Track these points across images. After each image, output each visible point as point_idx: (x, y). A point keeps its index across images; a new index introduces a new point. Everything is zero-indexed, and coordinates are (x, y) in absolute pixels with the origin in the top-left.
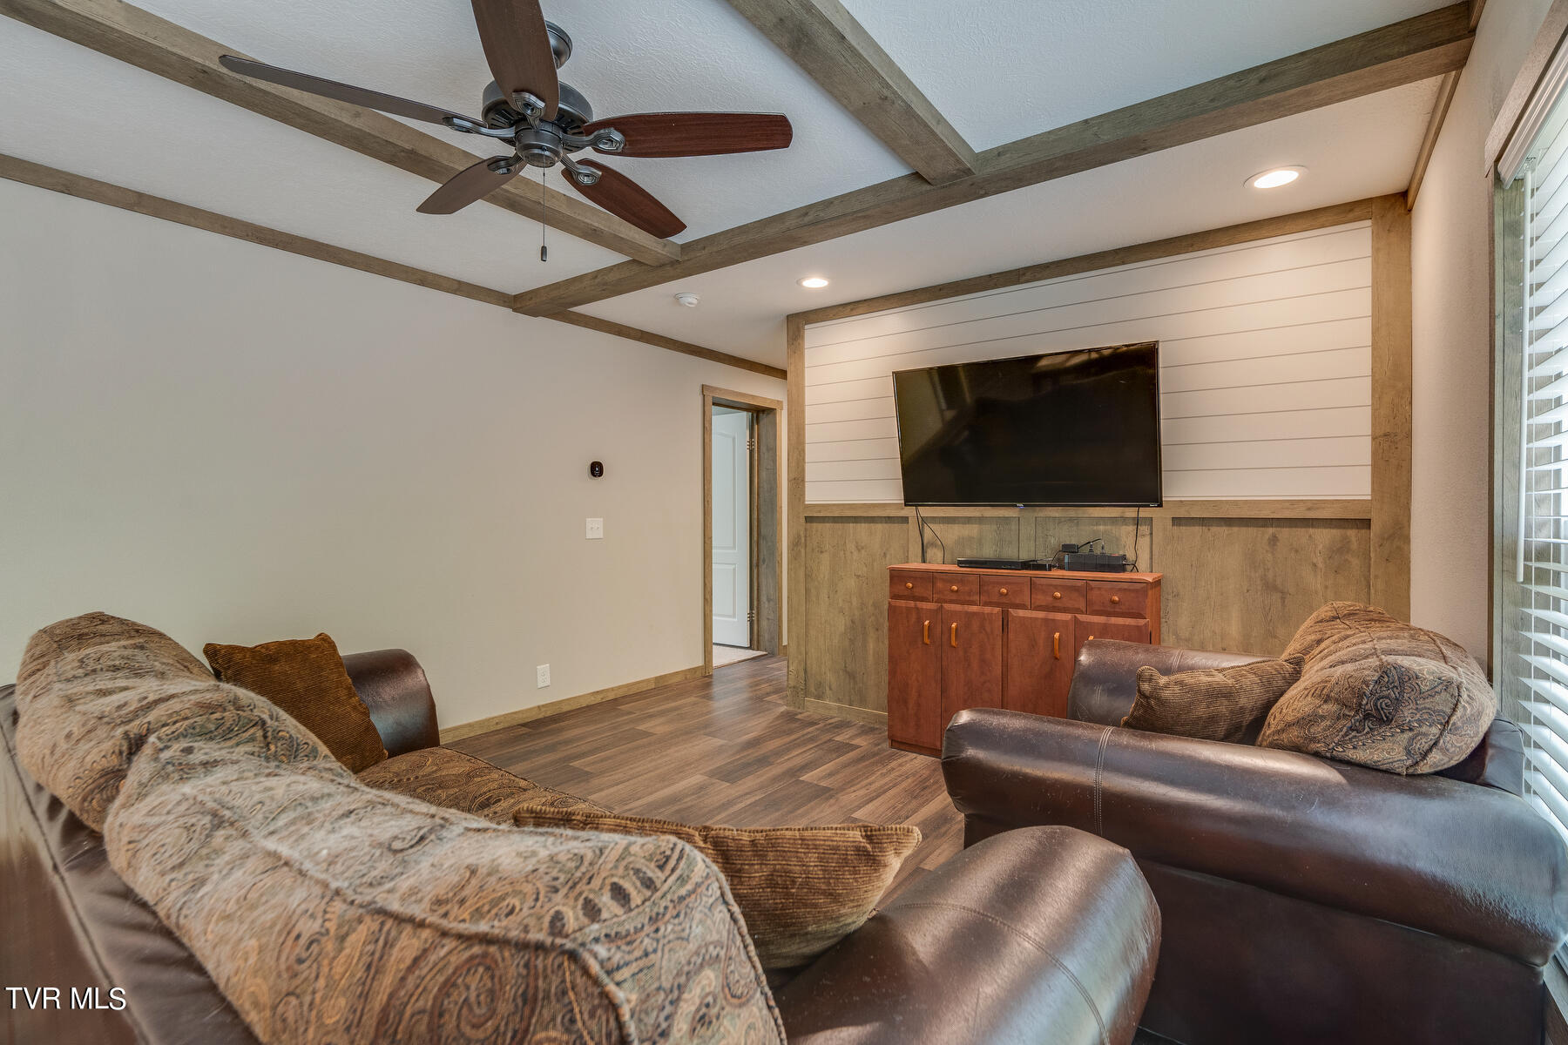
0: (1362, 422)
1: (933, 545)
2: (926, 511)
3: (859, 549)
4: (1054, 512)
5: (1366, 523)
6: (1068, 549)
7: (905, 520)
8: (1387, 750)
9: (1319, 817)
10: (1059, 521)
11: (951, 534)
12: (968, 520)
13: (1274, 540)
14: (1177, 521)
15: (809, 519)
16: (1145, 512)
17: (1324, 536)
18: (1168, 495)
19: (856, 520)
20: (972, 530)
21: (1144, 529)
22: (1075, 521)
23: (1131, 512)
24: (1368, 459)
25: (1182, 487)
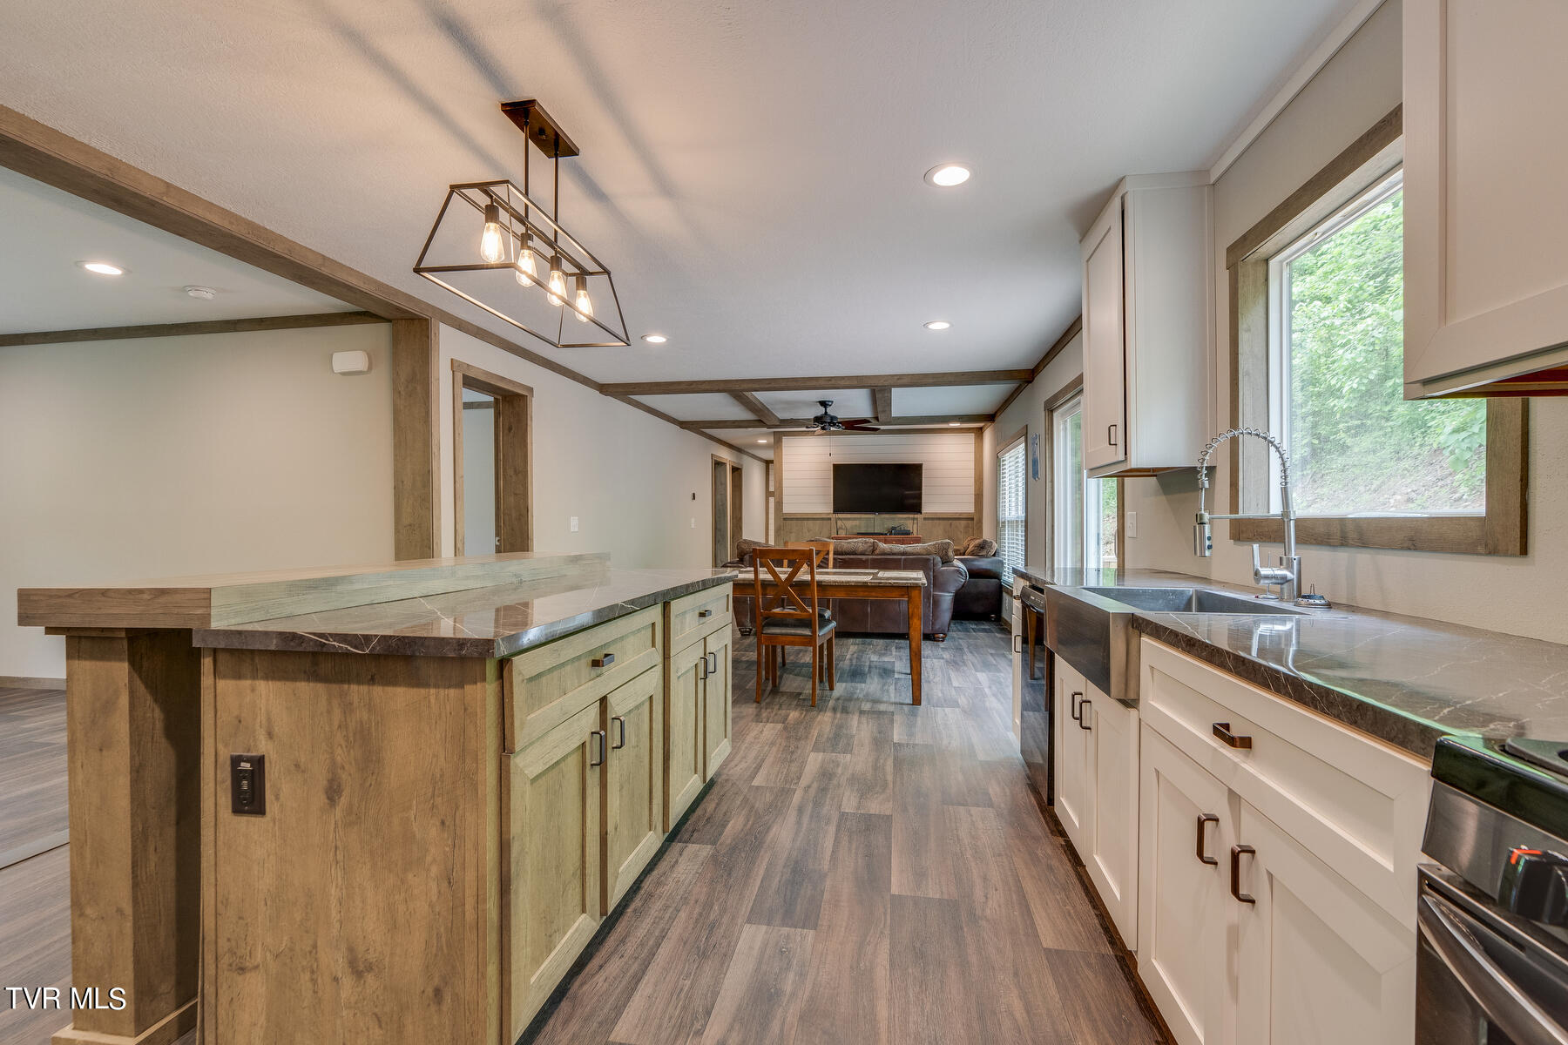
0: (972, 490)
1: (841, 528)
2: (840, 516)
3: (809, 531)
4: (887, 516)
5: (972, 519)
6: (893, 528)
7: (830, 519)
8: (984, 553)
9: (976, 563)
10: (887, 519)
11: (849, 524)
12: (855, 519)
13: (951, 524)
14: (925, 519)
15: (784, 519)
16: (916, 516)
17: (963, 523)
18: (924, 511)
19: (808, 519)
20: (857, 522)
21: (915, 521)
22: (893, 519)
23: (911, 516)
24: (973, 501)
25: (928, 507)
